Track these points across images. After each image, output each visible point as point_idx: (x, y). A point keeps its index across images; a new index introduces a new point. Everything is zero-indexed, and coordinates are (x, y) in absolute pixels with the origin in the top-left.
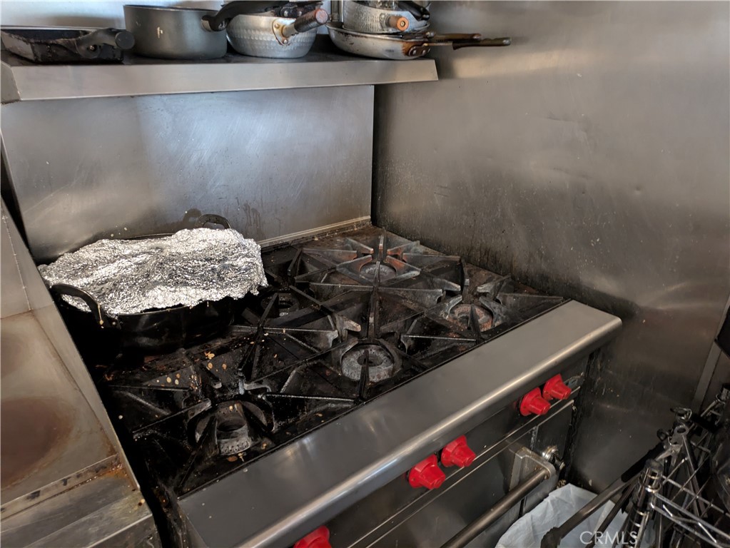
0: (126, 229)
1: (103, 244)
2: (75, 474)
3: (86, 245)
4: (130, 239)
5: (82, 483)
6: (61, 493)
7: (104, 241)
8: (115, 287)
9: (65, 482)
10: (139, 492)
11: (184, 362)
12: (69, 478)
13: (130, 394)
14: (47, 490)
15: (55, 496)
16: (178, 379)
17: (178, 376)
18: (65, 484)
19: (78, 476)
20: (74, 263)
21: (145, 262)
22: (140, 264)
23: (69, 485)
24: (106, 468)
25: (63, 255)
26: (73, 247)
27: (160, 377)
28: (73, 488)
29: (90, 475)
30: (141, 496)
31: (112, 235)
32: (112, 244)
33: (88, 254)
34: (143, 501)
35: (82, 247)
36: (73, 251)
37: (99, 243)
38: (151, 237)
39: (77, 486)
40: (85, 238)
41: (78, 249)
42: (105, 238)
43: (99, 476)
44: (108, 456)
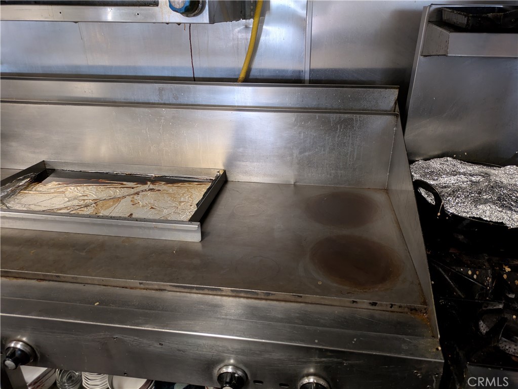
0: (466, 154)
1: (448, 160)
2: (399, 304)
3: (435, 158)
4: (468, 162)
5: (400, 312)
6: (387, 311)
7: (449, 158)
8: (454, 193)
9: (392, 306)
10: (438, 340)
11: (484, 265)
12: (395, 305)
13: (440, 269)
14: (381, 305)
15: (383, 311)
16: (476, 275)
17: (477, 273)
18: (391, 307)
19: (400, 307)
20: (425, 168)
21: (478, 182)
22: (474, 182)
23: (393, 308)
24: (417, 311)
25: (418, 161)
26: (426, 157)
27: (464, 268)
28: (394, 312)
29: (406, 310)
30: (439, 344)
31: (455, 156)
32: (454, 162)
33: (436, 164)
34: (440, 348)
35: (433, 158)
36: (426, 160)
37: (445, 159)
38: (484, 165)
39: (397, 312)
40: (436, 153)
41: (430, 160)
42: (450, 157)
43: (411, 313)
44: (421, 304)
